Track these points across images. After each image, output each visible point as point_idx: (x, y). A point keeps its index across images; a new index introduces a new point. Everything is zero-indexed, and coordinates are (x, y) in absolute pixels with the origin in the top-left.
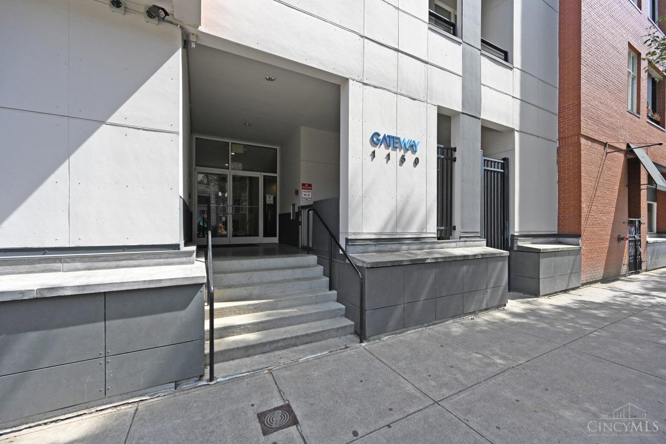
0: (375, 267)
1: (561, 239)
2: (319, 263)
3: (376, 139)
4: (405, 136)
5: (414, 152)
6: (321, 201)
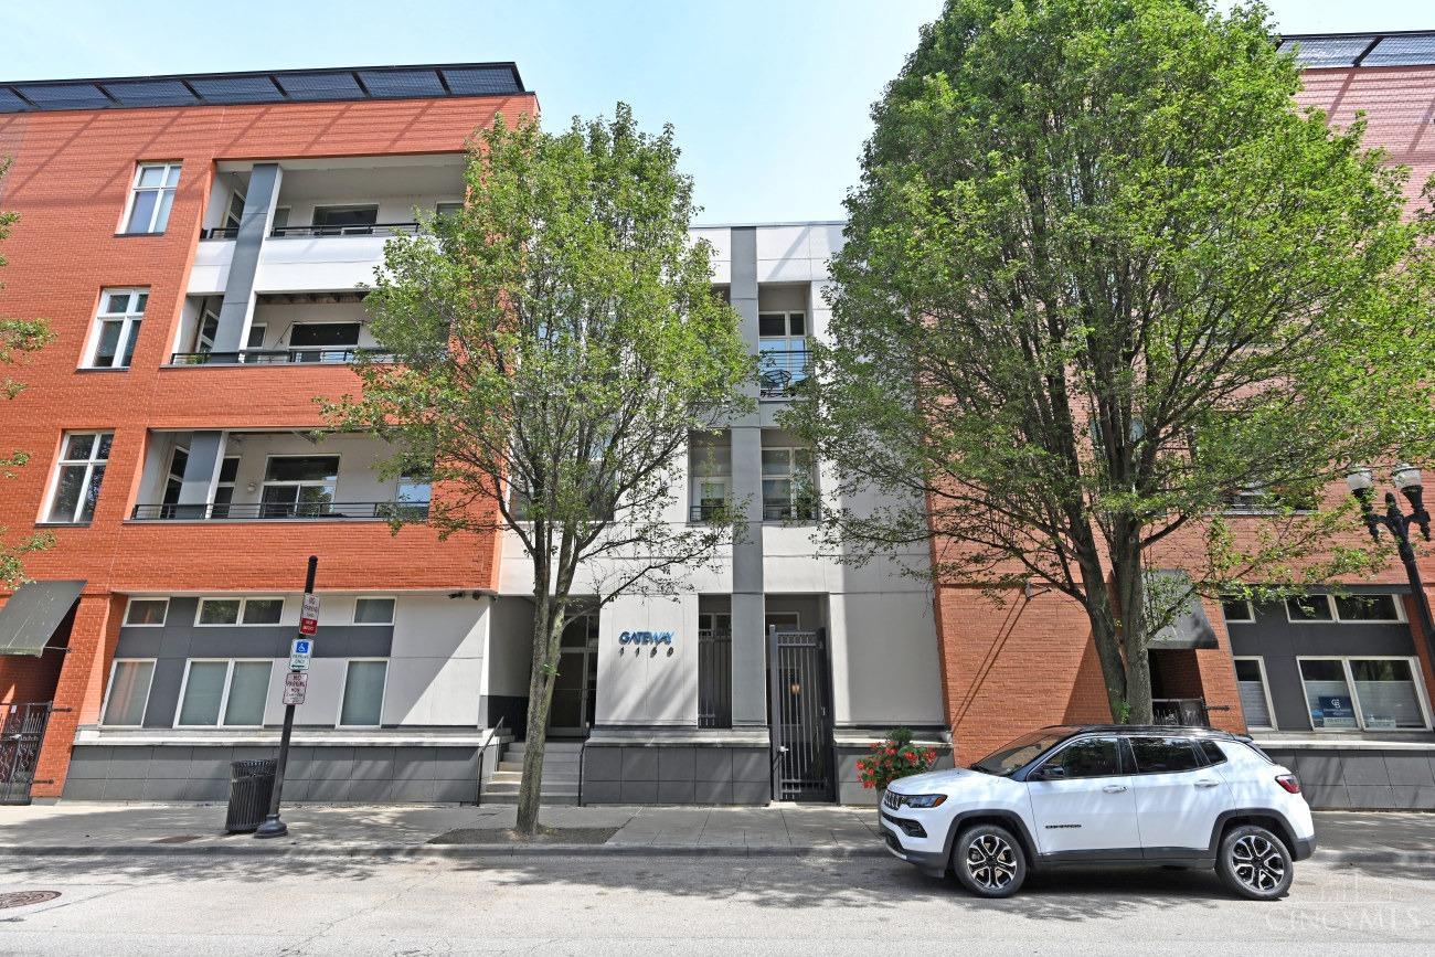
4: (657, 630)
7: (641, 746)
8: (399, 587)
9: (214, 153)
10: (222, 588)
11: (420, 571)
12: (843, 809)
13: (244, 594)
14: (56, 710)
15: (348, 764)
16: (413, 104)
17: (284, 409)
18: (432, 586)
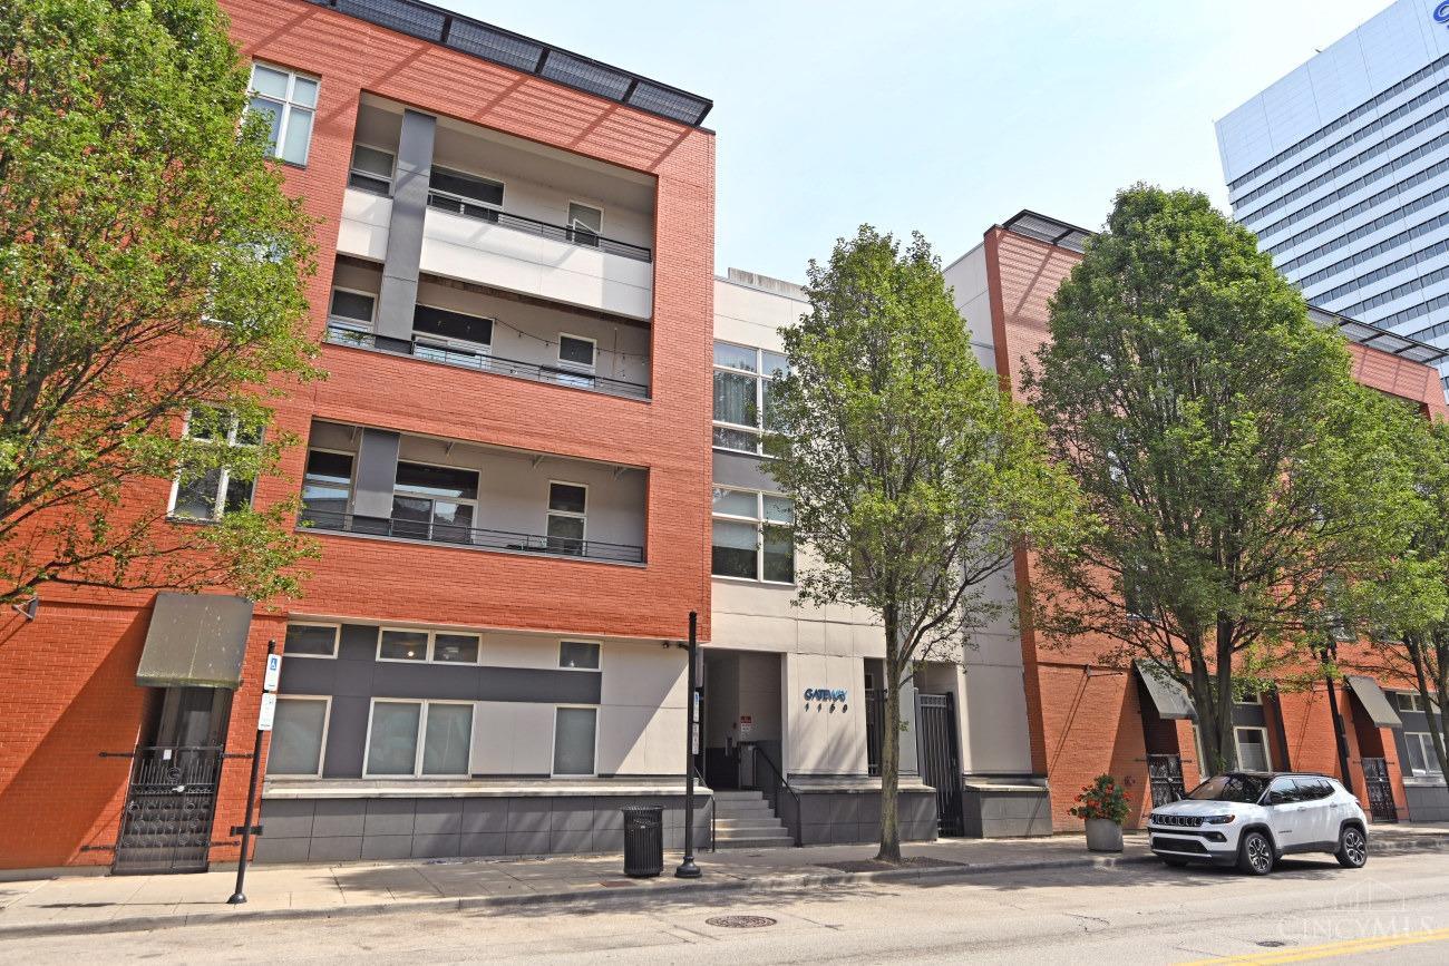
0: (807, 793)
1: (1033, 780)
2: (764, 798)
3: (809, 695)
4: (834, 688)
5: (843, 700)
6: (765, 741)
7: (843, 793)
8: (624, 633)
9: (365, 83)
10: (430, 620)
11: (643, 618)
12: (985, 840)
13: (432, 628)
14: (230, 756)
15: (588, 815)
16: (598, 103)
17: (485, 422)
18: (657, 635)
